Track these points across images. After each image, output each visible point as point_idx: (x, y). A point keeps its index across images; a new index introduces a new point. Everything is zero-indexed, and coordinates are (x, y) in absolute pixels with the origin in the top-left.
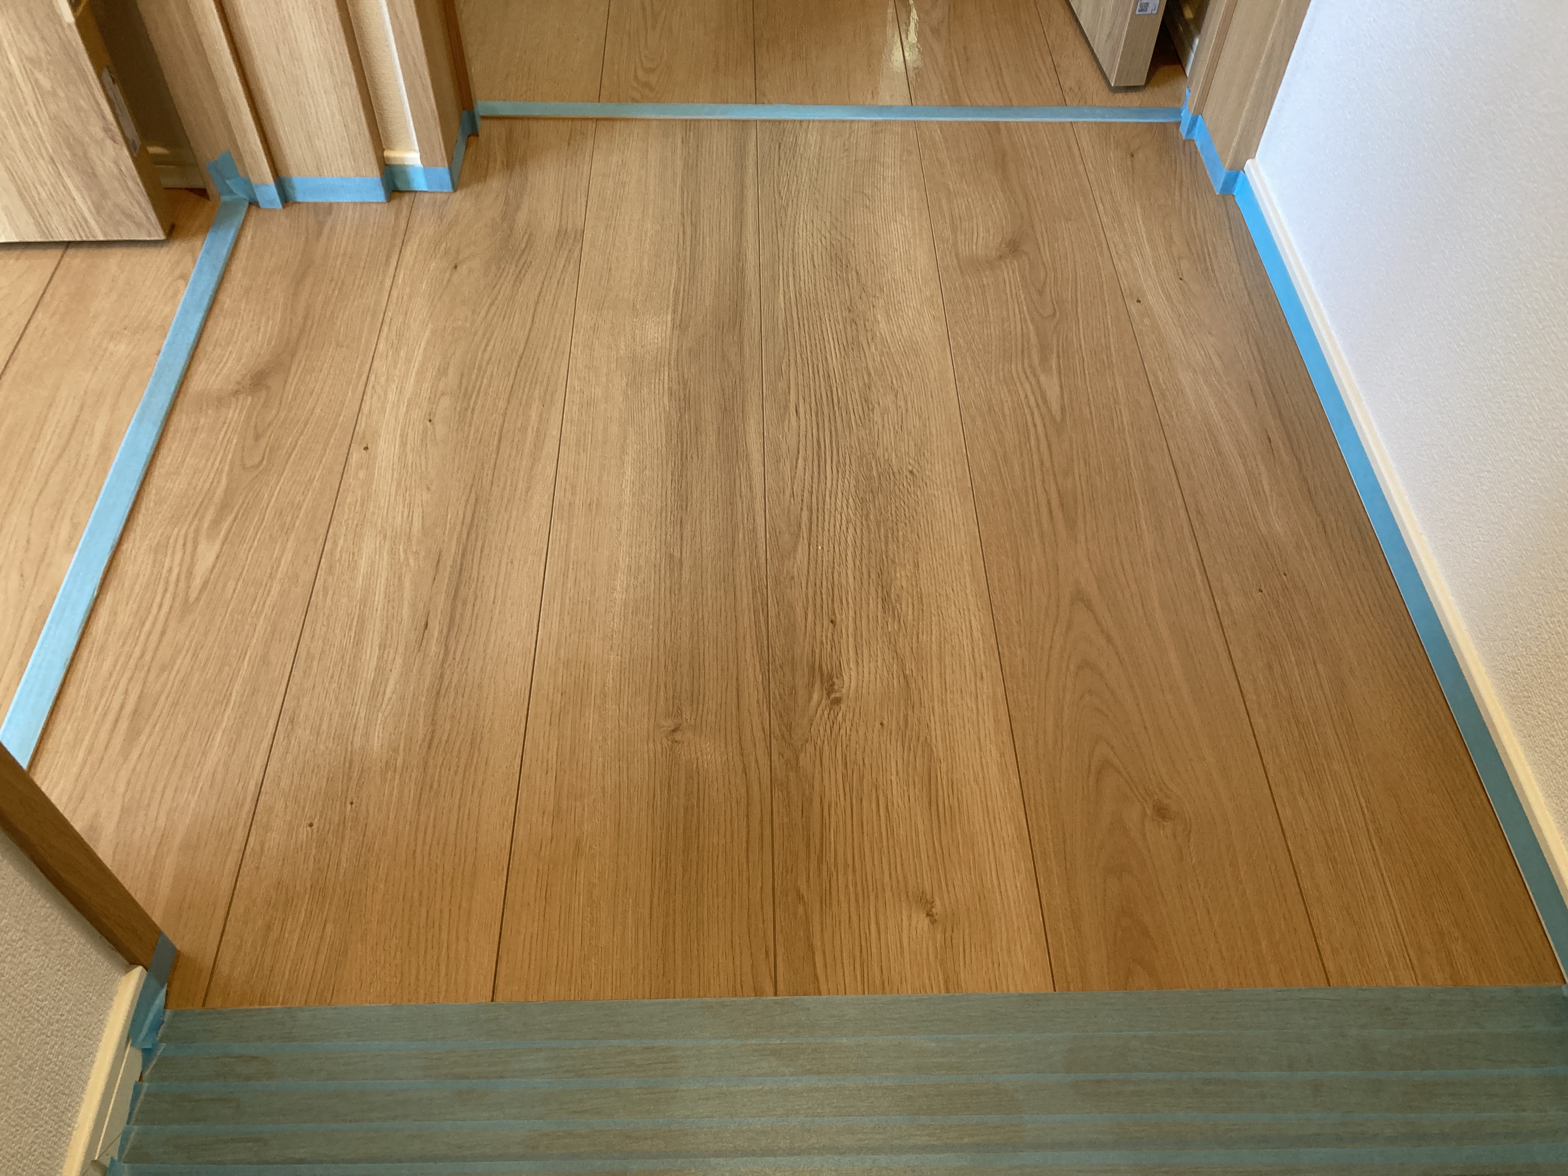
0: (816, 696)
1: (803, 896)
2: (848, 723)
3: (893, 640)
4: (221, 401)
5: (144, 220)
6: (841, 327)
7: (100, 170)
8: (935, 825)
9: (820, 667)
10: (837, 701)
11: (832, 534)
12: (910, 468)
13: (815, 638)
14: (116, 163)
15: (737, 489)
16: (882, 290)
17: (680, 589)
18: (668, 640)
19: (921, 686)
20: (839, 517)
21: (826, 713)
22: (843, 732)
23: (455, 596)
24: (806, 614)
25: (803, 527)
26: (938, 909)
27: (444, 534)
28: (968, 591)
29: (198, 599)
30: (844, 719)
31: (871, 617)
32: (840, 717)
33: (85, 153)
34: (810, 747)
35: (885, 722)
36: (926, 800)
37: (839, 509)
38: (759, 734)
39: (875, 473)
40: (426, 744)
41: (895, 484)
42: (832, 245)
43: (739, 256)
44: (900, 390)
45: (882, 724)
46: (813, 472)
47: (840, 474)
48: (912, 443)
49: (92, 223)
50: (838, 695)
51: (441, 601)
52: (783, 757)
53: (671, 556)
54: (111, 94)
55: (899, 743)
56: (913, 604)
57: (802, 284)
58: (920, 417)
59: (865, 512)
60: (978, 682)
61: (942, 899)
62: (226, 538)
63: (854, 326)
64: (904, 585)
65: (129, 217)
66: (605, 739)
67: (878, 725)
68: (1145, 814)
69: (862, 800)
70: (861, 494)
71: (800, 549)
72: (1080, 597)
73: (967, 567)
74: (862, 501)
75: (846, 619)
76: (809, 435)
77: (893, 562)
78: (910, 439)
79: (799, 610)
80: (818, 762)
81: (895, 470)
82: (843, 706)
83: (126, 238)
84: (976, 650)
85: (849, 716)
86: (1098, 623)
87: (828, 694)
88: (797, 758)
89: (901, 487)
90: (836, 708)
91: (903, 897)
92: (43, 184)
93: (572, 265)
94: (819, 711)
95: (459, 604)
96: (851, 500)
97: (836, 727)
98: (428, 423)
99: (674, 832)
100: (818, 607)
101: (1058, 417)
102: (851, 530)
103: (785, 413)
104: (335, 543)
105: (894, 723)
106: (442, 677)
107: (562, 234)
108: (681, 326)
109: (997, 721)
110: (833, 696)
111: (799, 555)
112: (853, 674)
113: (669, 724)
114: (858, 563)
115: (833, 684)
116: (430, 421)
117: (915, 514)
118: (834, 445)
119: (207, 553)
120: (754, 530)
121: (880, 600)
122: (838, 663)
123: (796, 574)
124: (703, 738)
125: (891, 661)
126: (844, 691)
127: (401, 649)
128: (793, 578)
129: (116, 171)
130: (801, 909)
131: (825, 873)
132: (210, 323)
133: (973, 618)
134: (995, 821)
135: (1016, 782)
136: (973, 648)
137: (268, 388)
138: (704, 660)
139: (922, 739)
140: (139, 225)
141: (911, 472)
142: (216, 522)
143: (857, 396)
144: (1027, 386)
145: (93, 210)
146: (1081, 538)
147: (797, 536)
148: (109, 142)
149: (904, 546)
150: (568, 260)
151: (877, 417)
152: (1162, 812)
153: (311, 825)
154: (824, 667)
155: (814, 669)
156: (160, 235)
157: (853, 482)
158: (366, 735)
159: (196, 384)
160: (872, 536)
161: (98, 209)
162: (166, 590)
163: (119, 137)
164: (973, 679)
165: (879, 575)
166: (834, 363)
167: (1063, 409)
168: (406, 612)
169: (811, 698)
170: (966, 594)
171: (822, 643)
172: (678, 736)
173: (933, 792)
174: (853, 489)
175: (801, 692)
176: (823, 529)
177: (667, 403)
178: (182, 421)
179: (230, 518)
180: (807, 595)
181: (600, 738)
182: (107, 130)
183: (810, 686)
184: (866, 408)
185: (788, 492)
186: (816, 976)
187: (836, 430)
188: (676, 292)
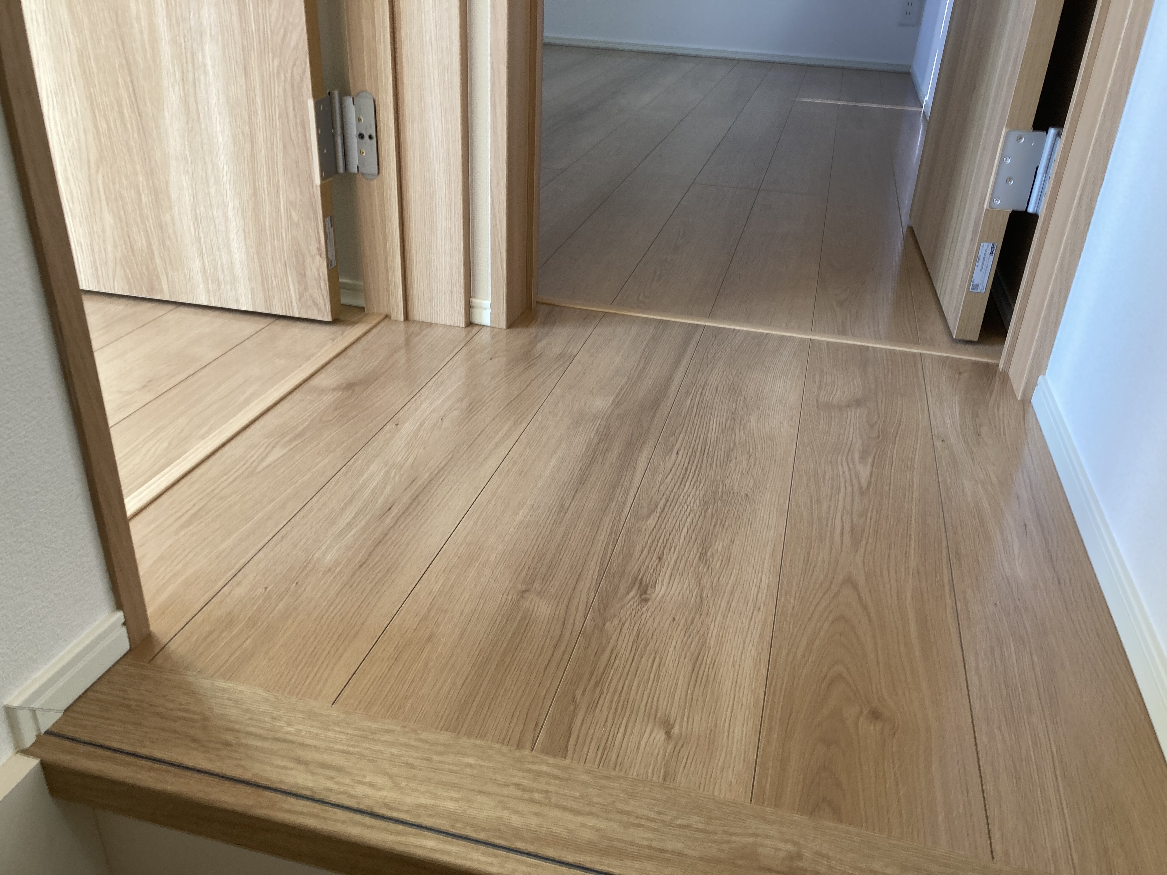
0: (632, 594)
1: (576, 701)
2: (649, 613)
3: (700, 577)
4: (323, 391)
5: (323, 309)
6: (724, 420)
7: (308, 273)
8: (692, 683)
9: (642, 578)
10: (646, 600)
11: (677, 514)
12: (747, 493)
13: (644, 563)
14: (318, 269)
15: (622, 481)
16: (758, 408)
17: (561, 522)
18: (541, 546)
19: (711, 604)
20: (686, 507)
21: (635, 605)
22: (644, 617)
23: (415, 499)
24: (643, 551)
25: (659, 507)
26: (676, 731)
27: (424, 469)
28: (766, 562)
29: (260, 472)
30: (647, 610)
31: (688, 562)
32: (645, 609)
33: (303, 262)
34: (616, 621)
35: (677, 618)
36: (690, 668)
37: (688, 503)
38: (582, 606)
39: (720, 490)
40: (360, 564)
41: (733, 498)
42: (732, 383)
43: (669, 379)
44: (753, 455)
45: (674, 619)
46: (677, 482)
47: (695, 487)
48: (752, 482)
49: (295, 304)
50: (648, 596)
51: (406, 499)
52: (594, 620)
53: (562, 506)
54: (327, 230)
55: (683, 632)
56: (722, 561)
57: (705, 398)
58: (763, 469)
59: (705, 508)
60: (755, 612)
61: (681, 726)
62: (291, 449)
63: (733, 421)
64: (720, 549)
65: (316, 304)
66: (476, 586)
67: (671, 619)
68: (861, 712)
69: (642, 657)
70: (706, 498)
71: (652, 518)
72: (850, 581)
73: (769, 548)
74: (706, 503)
75: (670, 560)
76: (682, 464)
77: (716, 536)
78: (752, 479)
79: (638, 548)
80: (618, 630)
81: (735, 491)
82: (649, 604)
83: (310, 317)
84: (760, 594)
85: (652, 609)
86: (860, 598)
87: (641, 595)
88: (604, 624)
89: (736, 501)
90: (644, 603)
91: (652, 718)
92: (276, 276)
93: (561, 368)
94: (631, 602)
95: (416, 503)
96: (698, 501)
97: (639, 614)
98: (440, 420)
99: (500, 644)
100: (653, 548)
101: (865, 486)
102: (692, 515)
103: (669, 452)
104: (355, 462)
105: (683, 621)
106: (386, 535)
107: (562, 355)
108: (617, 404)
109: (761, 635)
110: (644, 596)
111: (650, 521)
112: (664, 588)
113: (523, 587)
114: (690, 532)
115: (646, 590)
116: (442, 419)
117: (741, 516)
118: (697, 472)
119: (278, 453)
120: (624, 503)
121: (698, 554)
122: (655, 580)
123: (644, 529)
124: (543, 598)
125: (695, 586)
126: (654, 595)
127: (368, 517)
128: (641, 531)
129: (316, 275)
130: (572, 707)
131: (598, 691)
132: (337, 359)
133: (764, 577)
134: (739, 690)
135: (764, 672)
136: (758, 592)
137: (354, 390)
138: (561, 559)
139: (701, 632)
140: (319, 310)
141: (747, 495)
142: (291, 441)
143: (722, 453)
144: (846, 469)
145: (298, 297)
146: (862, 550)
147: (651, 512)
148: (318, 257)
149: (727, 530)
150: (561, 366)
151: (732, 465)
152: (875, 715)
153: (266, 588)
154: (644, 579)
155: (636, 579)
156: (329, 319)
157: (703, 492)
158: (325, 553)
159: (315, 381)
160: (706, 520)
161: (301, 296)
162: (244, 465)
163: (324, 255)
164: (752, 609)
165: (703, 542)
166: (713, 435)
167: (869, 484)
168: (381, 500)
169: (628, 594)
170: (763, 563)
171: (648, 567)
172: (526, 595)
173: (698, 664)
174: (701, 496)
175: (622, 590)
176: (672, 511)
177: (593, 435)
178: (296, 396)
179: (300, 441)
180: (647, 541)
181: (473, 585)
182: (319, 249)
183: (631, 588)
184: (726, 459)
185: (655, 489)
186: (567, 747)
187: (701, 466)
188: (622, 389)
